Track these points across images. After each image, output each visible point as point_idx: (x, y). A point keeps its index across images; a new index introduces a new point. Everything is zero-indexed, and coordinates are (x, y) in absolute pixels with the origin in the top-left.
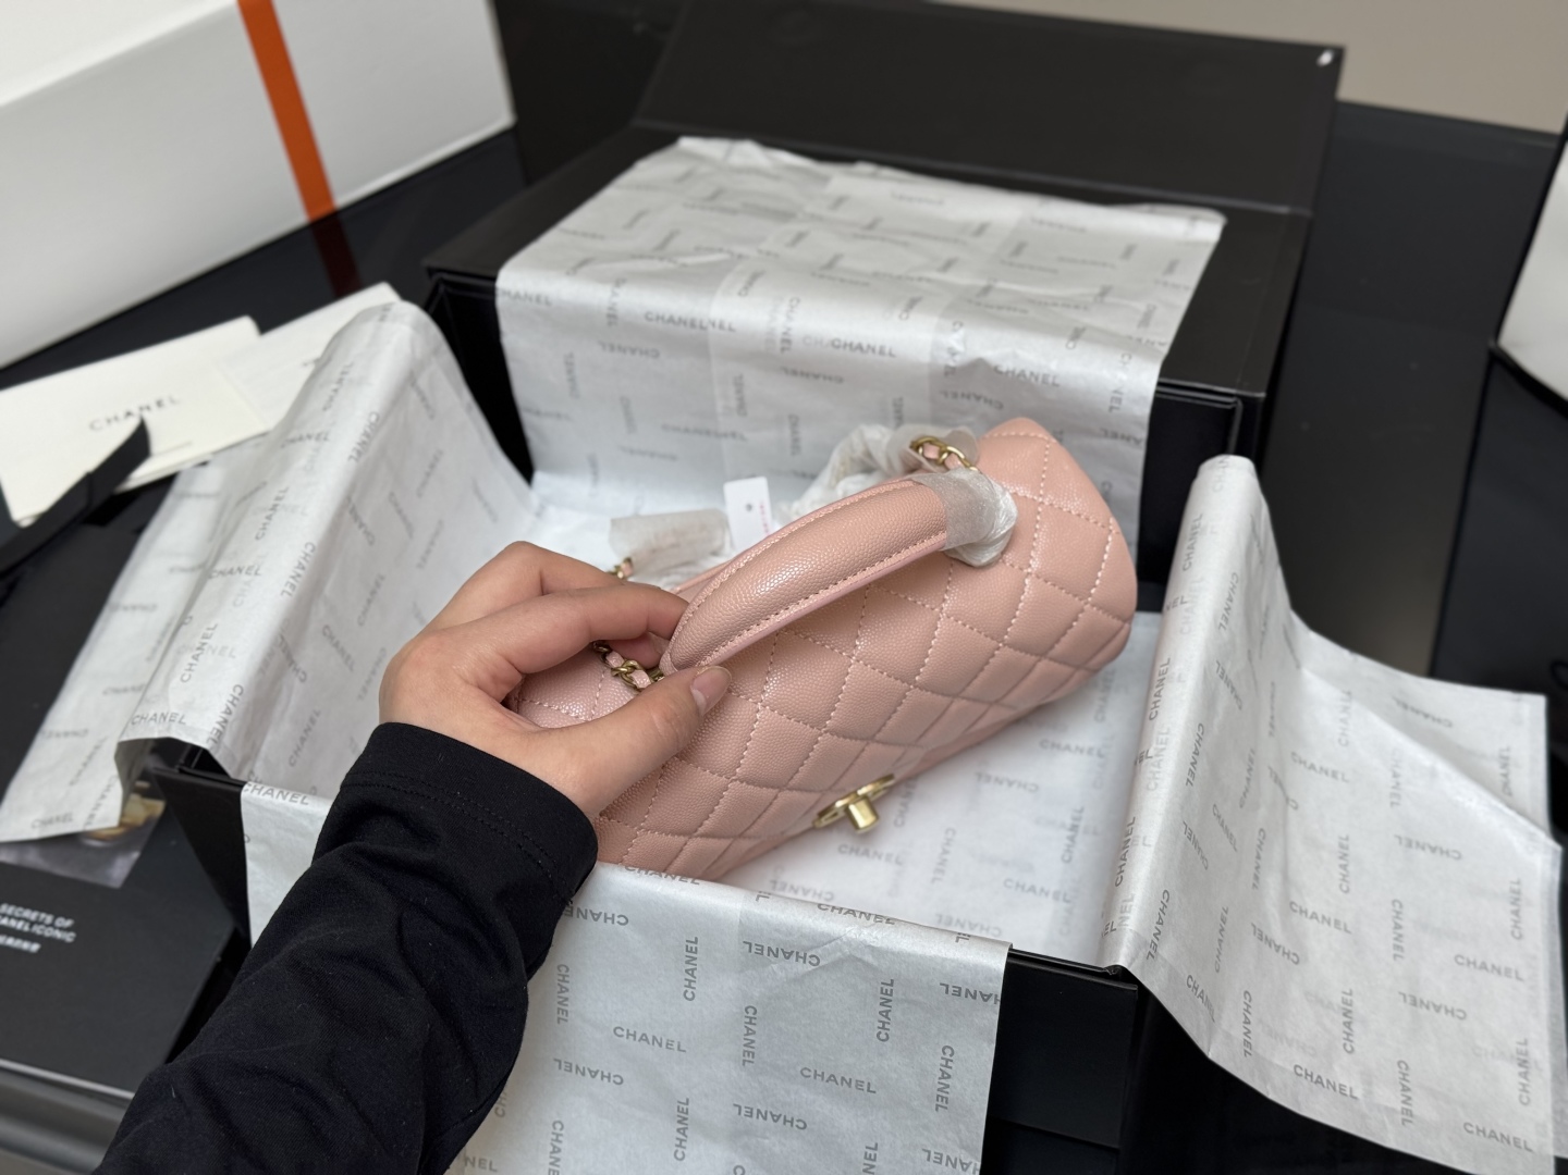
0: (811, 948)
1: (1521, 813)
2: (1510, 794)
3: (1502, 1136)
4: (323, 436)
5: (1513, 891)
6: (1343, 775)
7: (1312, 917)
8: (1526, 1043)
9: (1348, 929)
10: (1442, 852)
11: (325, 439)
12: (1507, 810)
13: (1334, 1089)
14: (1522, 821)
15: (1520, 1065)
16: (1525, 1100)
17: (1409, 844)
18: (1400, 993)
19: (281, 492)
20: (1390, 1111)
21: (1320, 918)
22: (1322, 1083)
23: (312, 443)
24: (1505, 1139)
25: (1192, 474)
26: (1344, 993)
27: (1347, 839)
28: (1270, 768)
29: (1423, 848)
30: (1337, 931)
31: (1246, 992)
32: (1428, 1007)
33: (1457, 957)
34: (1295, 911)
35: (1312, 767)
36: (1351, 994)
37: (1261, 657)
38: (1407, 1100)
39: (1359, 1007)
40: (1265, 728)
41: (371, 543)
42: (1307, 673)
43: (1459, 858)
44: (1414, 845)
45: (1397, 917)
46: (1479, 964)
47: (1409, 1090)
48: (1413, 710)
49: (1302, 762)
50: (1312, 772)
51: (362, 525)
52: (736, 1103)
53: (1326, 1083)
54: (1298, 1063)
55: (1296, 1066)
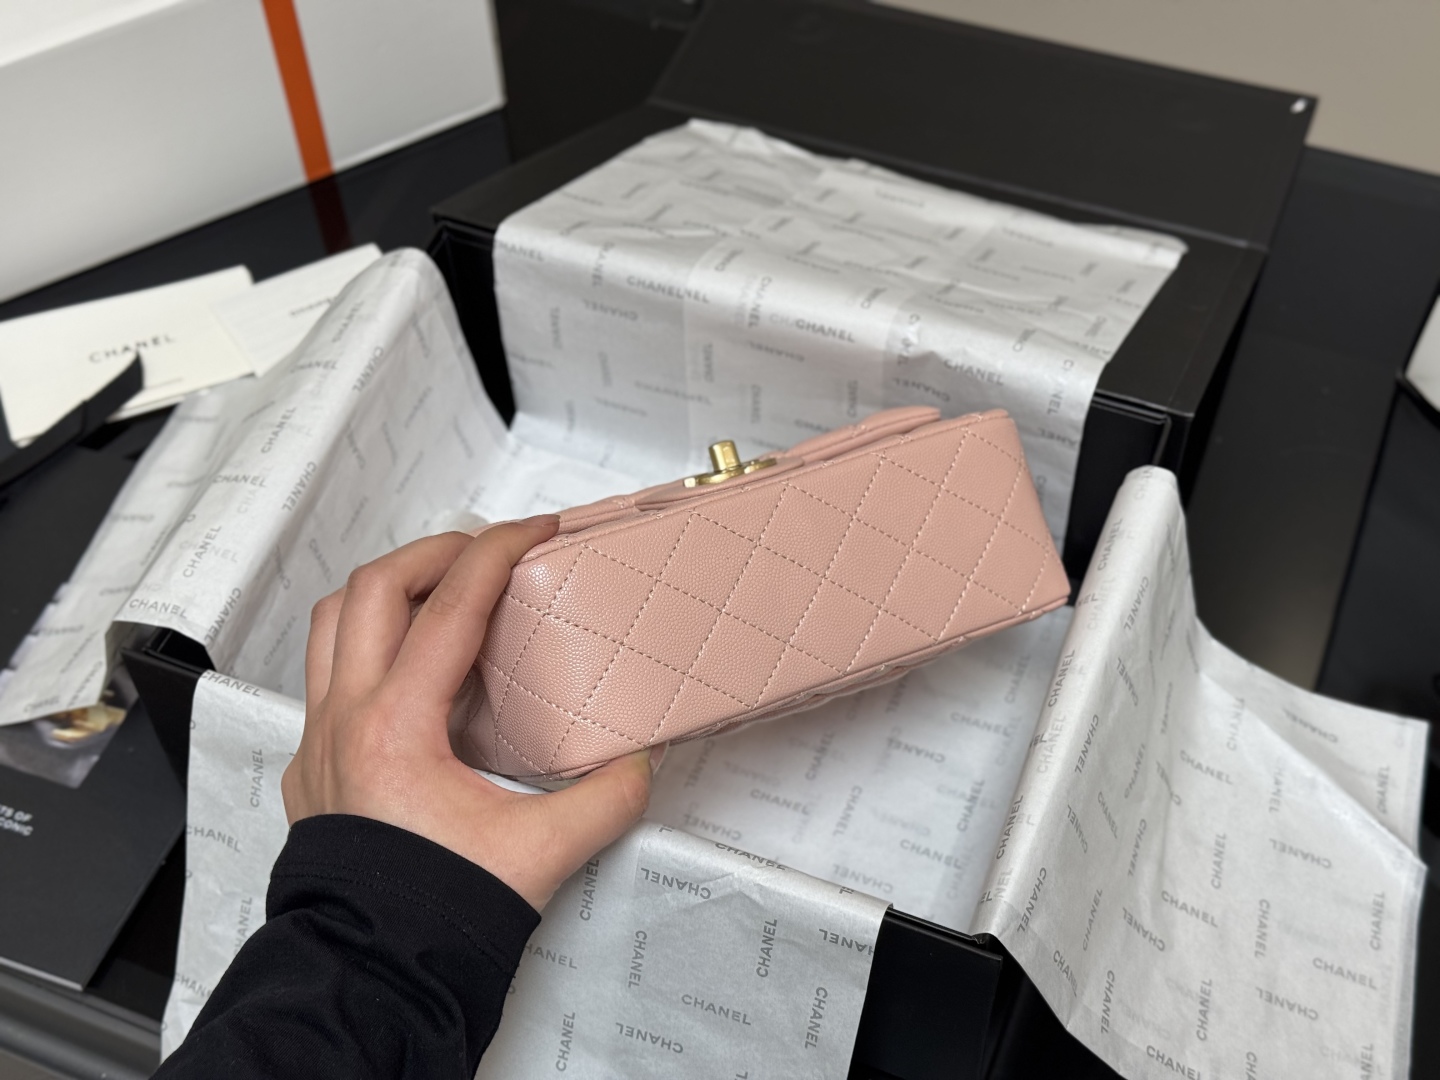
0: (705, 881)
1: (1393, 830)
2: (1385, 812)
4: (331, 365)
5: (1377, 904)
6: (1228, 776)
7: (1181, 908)
8: (1371, 1048)
9: (1216, 922)
10: (1313, 859)
11: (333, 367)
12: (1380, 828)
13: (1182, 1072)
14: (1392, 839)
15: (1363, 1068)
17: (1283, 849)
18: (1258, 989)
19: (288, 411)
21: (1190, 910)
22: (1172, 1065)
23: (320, 370)
25: (1118, 481)
26: (1204, 982)
27: (1224, 837)
28: (1159, 764)
29: (1296, 854)
30: (1203, 923)
31: (1110, 972)
32: (1282, 1005)
33: (1315, 960)
34: (1166, 900)
35: (1199, 766)
36: (1210, 984)
37: (1161, 658)
39: (1217, 997)
40: (1157, 726)
41: (362, 467)
42: (1205, 678)
43: (1329, 866)
44: (1287, 850)
45: (1263, 917)
46: (1335, 969)
48: (1301, 722)
49: (1191, 761)
50: (1198, 772)
51: (356, 450)
52: (619, 1022)
53: (1175, 1065)
54: (1152, 1044)
55: (1149, 1047)
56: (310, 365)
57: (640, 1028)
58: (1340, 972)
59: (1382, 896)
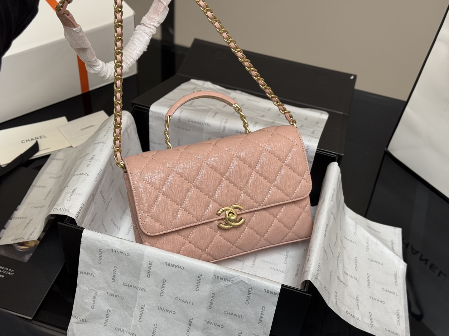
1: (397, 255)
2: (394, 251)
3: (394, 332)
4: (104, 142)
5: (395, 274)
6: (355, 242)
7: (349, 276)
8: (399, 311)
9: (357, 280)
10: (378, 263)
12: (394, 254)
13: (355, 317)
14: (397, 257)
15: (397, 316)
16: (399, 324)
18: (369, 296)
19: (93, 155)
20: (368, 324)
21: (351, 276)
23: (101, 144)
24: (394, 333)
27: (356, 258)
28: (340, 238)
29: (374, 262)
30: (355, 280)
31: (336, 292)
32: (376, 300)
33: (382, 288)
34: (346, 274)
35: (348, 240)
36: (358, 295)
37: (338, 210)
38: (372, 322)
39: (360, 299)
40: (339, 229)
42: (347, 217)
43: (382, 265)
44: (372, 261)
45: (368, 278)
47: (372, 319)
48: (371, 228)
49: (346, 238)
53: (353, 316)
54: (347, 310)
56: (98, 143)
58: (388, 291)
59: (396, 272)
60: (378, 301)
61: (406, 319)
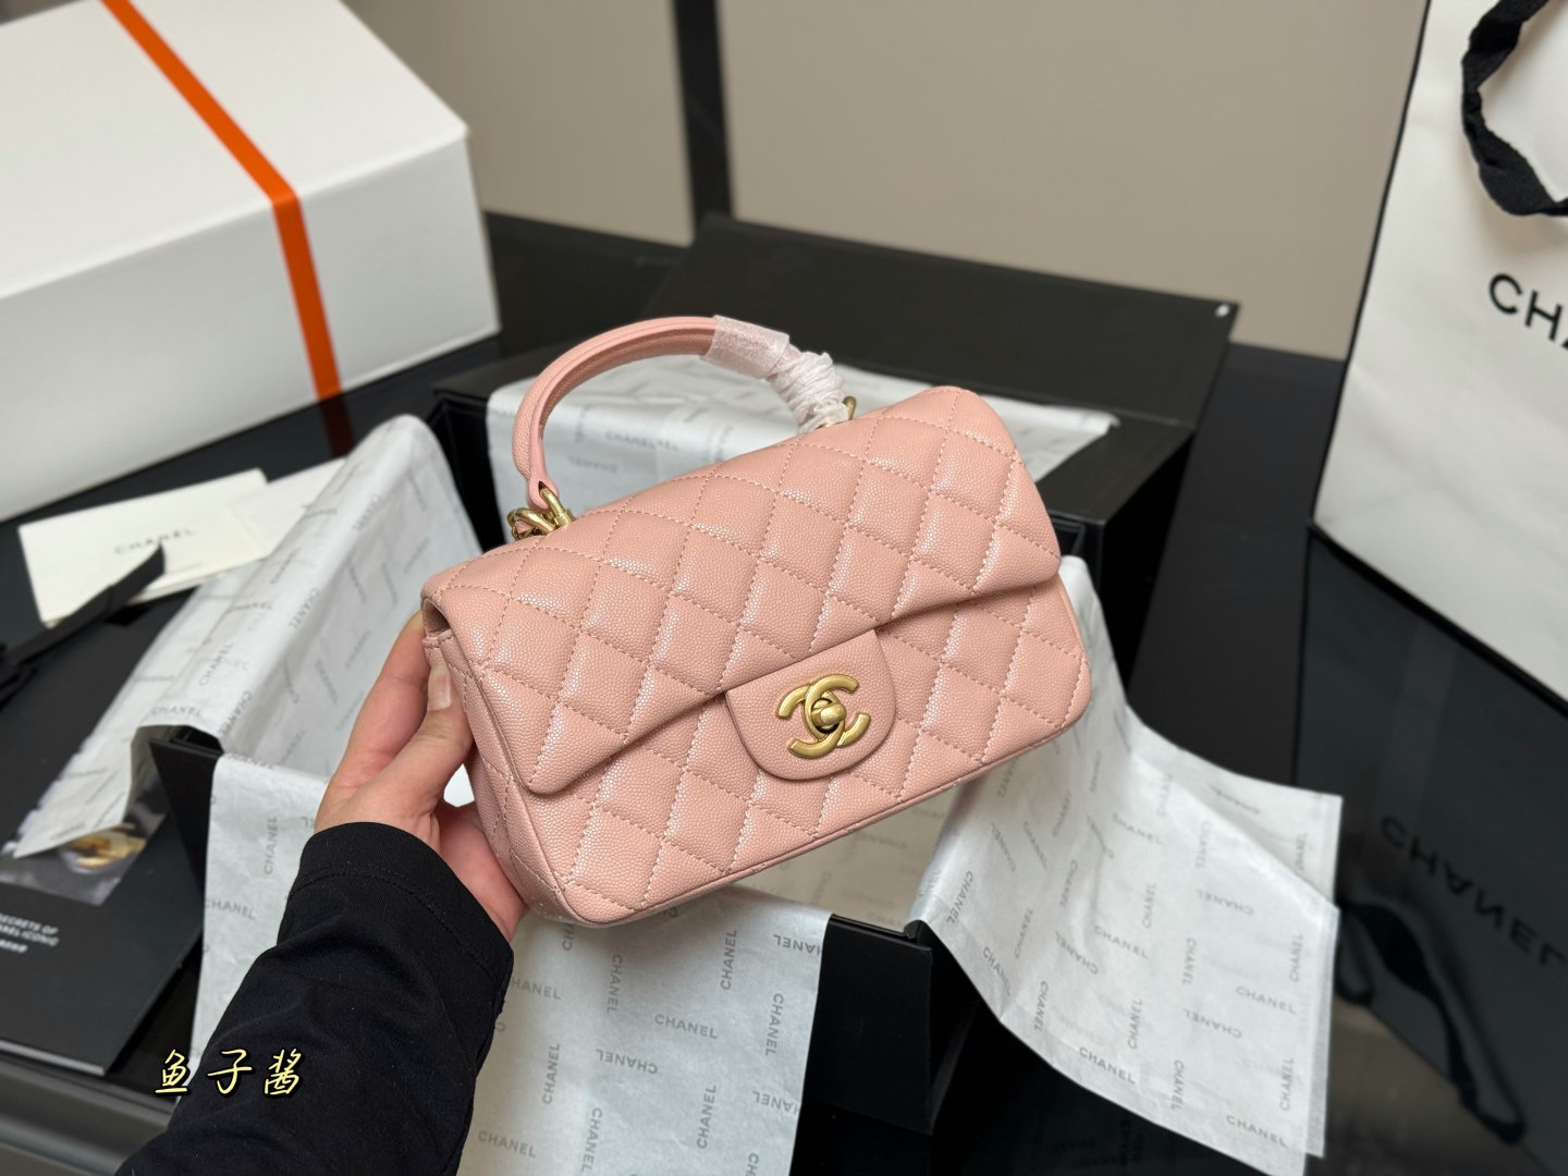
1: (1309, 882)
2: (1302, 868)
3: (1261, 1130)
4: (335, 511)
5: (1295, 943)
6: (1159, 840)
7: (1114, 941)
8: (1291, 1062)
9: (1146, 955)
10: (1236, 906)
12: (1295, 877)
13: (1115, 1071)
14: (1307, 888)
15: (1284, 1078)
16: (1285, 1106)
17: (1209, 897)
18: (1185, 1010)
20: (1161, 1096)
21: (1121, 942)
22: (1104, 1066)
24: (1263, 1133)
26: (1135, 1002)
27: (1154, 886)
28: (1088, 817)
29: (1220, 901)
30: (1134, 955)
31: (1044, 982)
32: (1208, 1023)
33: (1238, 989)
34: (1099, 934)
35: (1131, 829)
36: (1140, 1003)
38: (1179, 1090)
39: (1145, 1015)
41: (364, 600)
42: (1137, 758)
43: (1251, 912)
44: (1213, 898)
45: (1190, 952)
46: (1257, 996)
47: (1181, 1083)
48: (1225, 796)
49: (1123, 824)
50: (1128, 830)
51: (357, 583)
52: (600, 1048)
53: (1107, 1066)
54: (1085, 1047)
55: (1082, 1049)
57: (618, 1052)
58: (1261, 998)
59: (1301, 937)
60: (1216, 1026)
61: (1315, 1091)
